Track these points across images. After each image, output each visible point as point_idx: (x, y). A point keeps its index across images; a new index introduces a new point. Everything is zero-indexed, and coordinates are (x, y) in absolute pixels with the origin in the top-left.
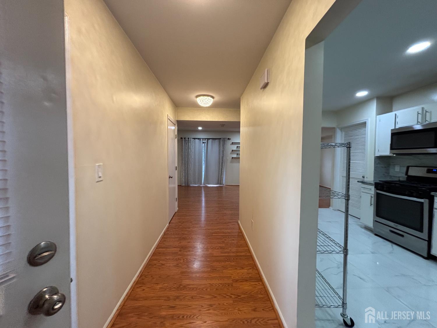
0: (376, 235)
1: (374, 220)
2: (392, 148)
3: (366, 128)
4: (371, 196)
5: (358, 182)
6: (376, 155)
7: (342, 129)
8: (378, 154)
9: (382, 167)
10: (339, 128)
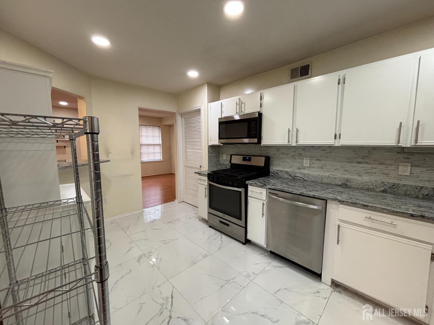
0: (210, 227)
1: (208, 212)
2: (220, 138)
3: (200, 115)
4: (205, 187)
5: (195, 173)
6: (209, 145)
7: (182, 115)
8: (210, 144)
9: (215, 156)
10: (179, 113)
